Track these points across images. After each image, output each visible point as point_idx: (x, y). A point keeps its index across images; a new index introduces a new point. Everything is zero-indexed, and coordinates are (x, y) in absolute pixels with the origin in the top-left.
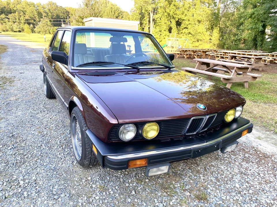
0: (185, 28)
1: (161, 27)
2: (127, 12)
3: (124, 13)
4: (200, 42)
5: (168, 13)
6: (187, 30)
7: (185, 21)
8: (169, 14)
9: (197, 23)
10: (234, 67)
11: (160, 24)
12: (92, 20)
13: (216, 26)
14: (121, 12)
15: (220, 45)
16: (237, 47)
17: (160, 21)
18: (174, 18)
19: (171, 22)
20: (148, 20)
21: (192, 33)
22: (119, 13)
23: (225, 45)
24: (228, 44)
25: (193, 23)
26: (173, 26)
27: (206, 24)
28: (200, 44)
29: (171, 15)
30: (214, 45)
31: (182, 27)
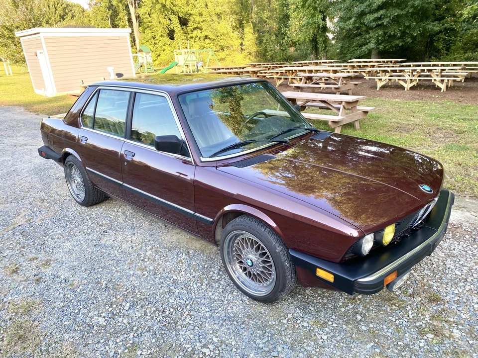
0: (195, 29)
1: (154, 30)
2: (79, 6)
3: (75, 8)
4: (226, 52)
5: (162, 4)
6: (200, 31)
7: (194, 16)
8: (164, 6)
9: (215, 18)
10: (342, 102)
11: (150, 24)
12: (38, 33)
13: (248, 22)
14: (68, 5)
15: (259, 53)
16: (286, 54)
17: (149, 19)
18: (173, 13)
19: (171, 21)
20: (127, 19)
21: (211, 36)
22: (66, 8)
23: (267, 52)
24: (271, 51)
25: (209, 19)
26: (175, 28)
27: (231, 19)
28: (227, 55)
29: (168, 7)
30: (250, 54)
31: (191, 28)
